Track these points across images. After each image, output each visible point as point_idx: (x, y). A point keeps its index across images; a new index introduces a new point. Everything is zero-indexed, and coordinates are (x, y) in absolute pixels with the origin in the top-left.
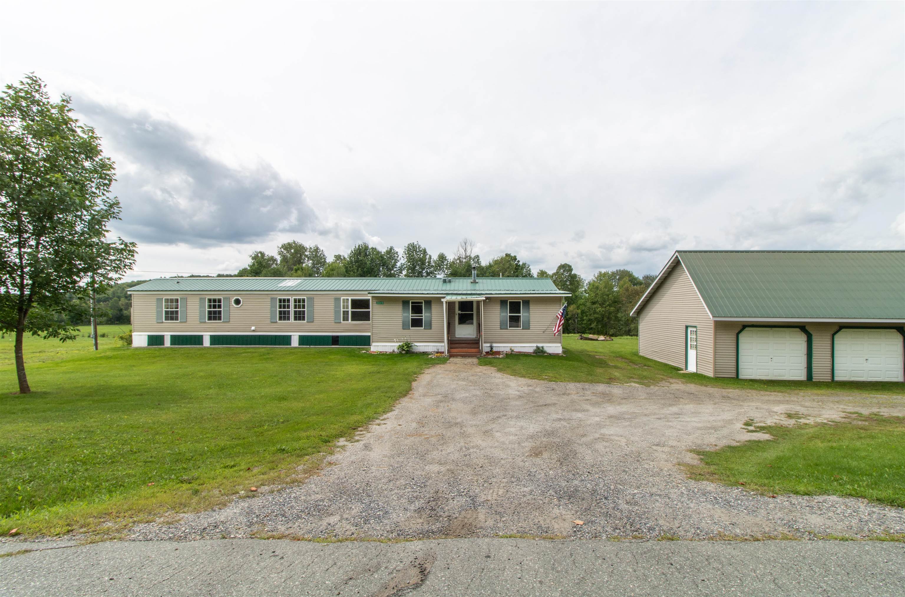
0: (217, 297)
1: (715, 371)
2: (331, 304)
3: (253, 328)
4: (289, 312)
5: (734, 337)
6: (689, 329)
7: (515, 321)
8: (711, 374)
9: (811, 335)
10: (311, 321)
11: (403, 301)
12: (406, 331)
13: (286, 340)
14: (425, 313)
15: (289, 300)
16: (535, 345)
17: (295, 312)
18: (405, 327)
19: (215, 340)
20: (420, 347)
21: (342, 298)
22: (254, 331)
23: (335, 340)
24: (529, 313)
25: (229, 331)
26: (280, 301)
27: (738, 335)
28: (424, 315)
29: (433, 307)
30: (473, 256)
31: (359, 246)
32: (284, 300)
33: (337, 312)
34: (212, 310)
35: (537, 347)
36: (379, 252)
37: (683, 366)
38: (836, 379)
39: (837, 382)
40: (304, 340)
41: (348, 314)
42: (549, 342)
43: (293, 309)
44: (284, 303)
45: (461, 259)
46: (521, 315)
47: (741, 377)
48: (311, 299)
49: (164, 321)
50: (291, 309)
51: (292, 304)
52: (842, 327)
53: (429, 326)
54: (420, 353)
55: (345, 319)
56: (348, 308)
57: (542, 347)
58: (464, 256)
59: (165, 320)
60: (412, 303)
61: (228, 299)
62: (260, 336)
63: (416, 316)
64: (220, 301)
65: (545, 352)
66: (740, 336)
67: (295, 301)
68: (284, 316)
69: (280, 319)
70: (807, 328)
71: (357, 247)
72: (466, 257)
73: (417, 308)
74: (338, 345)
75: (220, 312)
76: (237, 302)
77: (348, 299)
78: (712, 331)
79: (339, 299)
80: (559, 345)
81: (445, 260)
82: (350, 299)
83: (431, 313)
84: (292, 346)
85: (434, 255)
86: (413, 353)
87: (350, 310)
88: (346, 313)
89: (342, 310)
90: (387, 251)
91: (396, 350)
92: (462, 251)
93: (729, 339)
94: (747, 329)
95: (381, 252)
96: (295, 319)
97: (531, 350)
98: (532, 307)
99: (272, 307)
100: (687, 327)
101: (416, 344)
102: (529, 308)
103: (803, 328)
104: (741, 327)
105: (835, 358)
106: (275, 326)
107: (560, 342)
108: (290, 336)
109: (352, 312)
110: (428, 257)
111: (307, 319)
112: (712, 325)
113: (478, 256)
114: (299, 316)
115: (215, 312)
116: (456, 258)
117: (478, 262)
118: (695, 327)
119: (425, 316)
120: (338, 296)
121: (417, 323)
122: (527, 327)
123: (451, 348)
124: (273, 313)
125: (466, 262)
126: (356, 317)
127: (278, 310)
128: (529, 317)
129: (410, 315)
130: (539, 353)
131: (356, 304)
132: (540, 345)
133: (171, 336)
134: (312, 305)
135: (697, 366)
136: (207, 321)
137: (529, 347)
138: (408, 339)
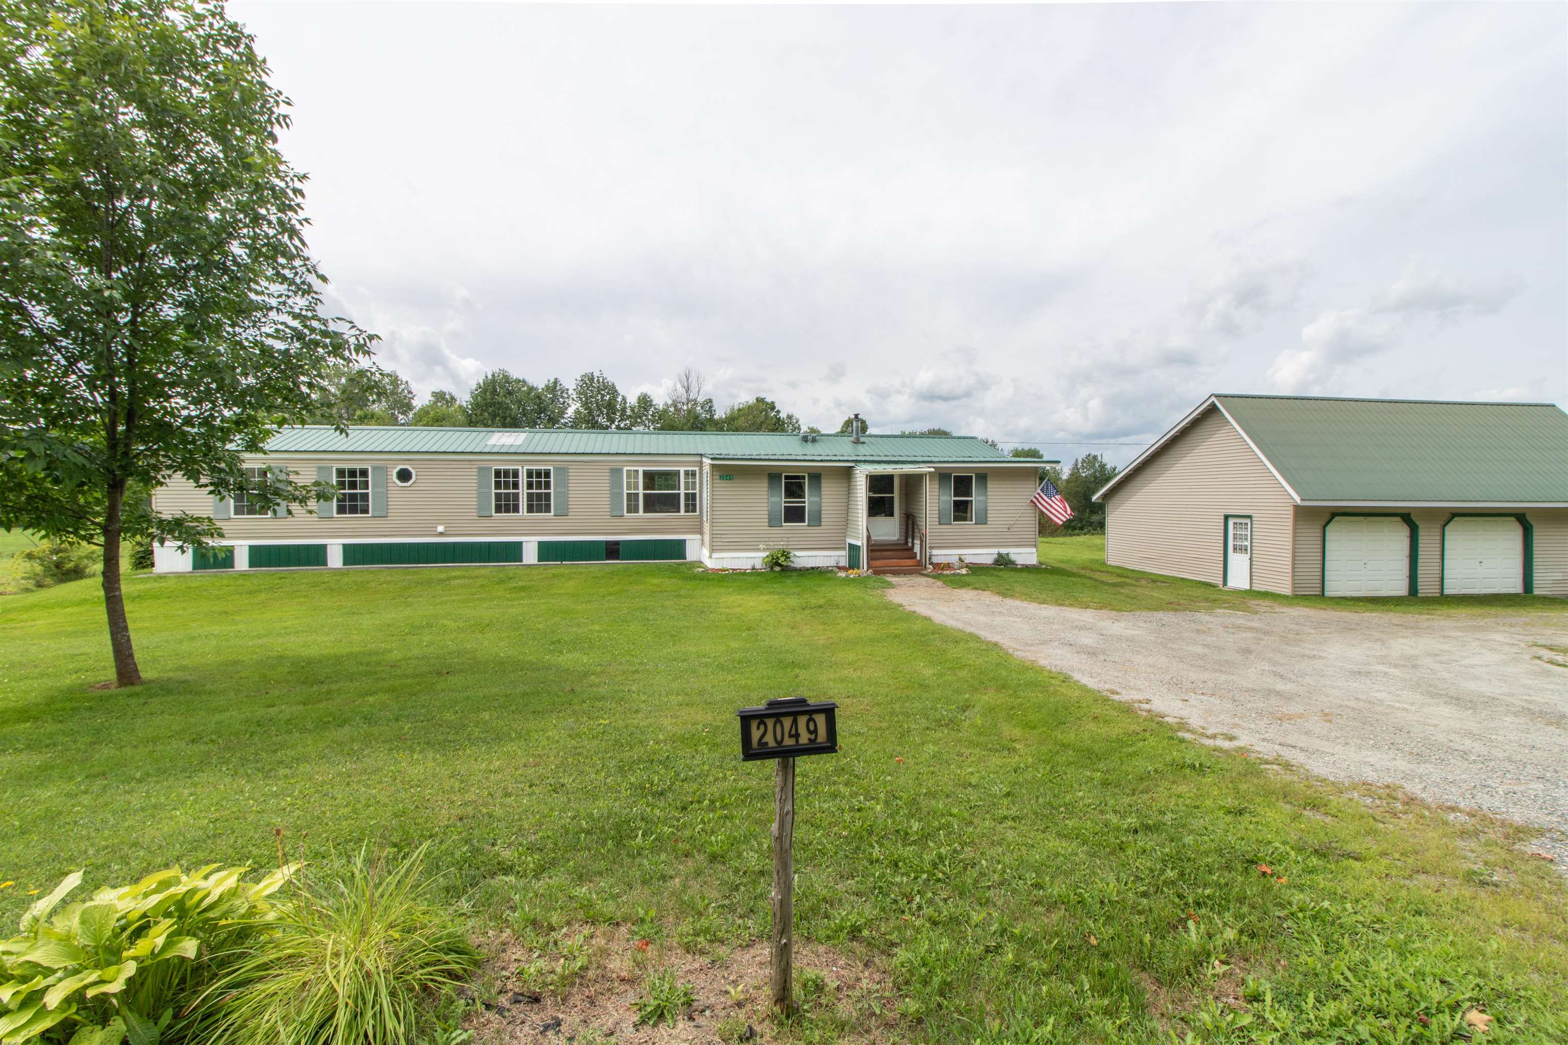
0: (358, 466)
1: (1294, 587)
2: (603, 483)
3: (441, 529)
4: (516, 496)
5: (1318, 532)
6: (1231, 523)
7: (961, 510)
8: (1287, 591)
9: (1417, 527)
10: (563, 513)
11: (769, 475)
12: (775, 530)
13: (512, 552)
14: (810, 496)
15: (516, 474)
16: (995, 551)
17: (530, 496)
18: (773, 522)
19: (354, 555)
20: (804, 558)
21: (625, 469)
22: (441, 534)
23: (612, 550)
24: (986, 495)
25: (385, 536)
26: (498, 473)
27: (1325, 527)
28: (808, 500)
29: (823, 485)
30: (701, 399)
31: (493, 375)
32: (506, 473)
33: (615, 496)
34: (347, 491)
35: (999, 554)
36: (532, 389)
37: (1219, 581)
38: (1446, 592)
39: (1448, 596)
40: (548, 551)
41: (637, 500)
42: (1018, 546)
43: (526, 491)
44: (506, 479)
45: (679, 406)
46: (973, 498)
47: (1327, 594)
48: (562, 471)
49: (232, 516)
50: (520, 491)
51: (523, 480)
52: (1454, 515)
53: (817, 520)
54: (807, 569)
55: (633, 508)
56: (637, 488)
57: (1008, 554)
58: (684, 400)
59: (236, 514)
60: (787, 477)
61: (381, 470)
62: (455, 544)
63: (794, 502)
64: (364, 473)
65: (1013, 563)
66: (1327, 529)
67: (530, 474)
68: (506, 505)
69: (498, 509)
70: (1413, 517)
71: (490, 377)
72: (688, 401)
73: (794, 487)
74: (618, 558)
75: (365, 497)
76: (404, 475)
77: (637, 471)
78: (1289, 522)
79: (621, 470)
80: (1034, 550)
81: (651, 405)
82: (641, 470)
83: (820, 495)
84: (525, 562)
85: (630, 395)
86: (795, 570)
87: (641, 491)
88: (633, 498)
89: (625, 491)
90: (547, 387)
91: (758, 566)
92: (681, 391)
93: (1312, 534)
94: (1337, 518)
95: (536, 389)
96: (530, 509)
97: (989, 560)
98: (991, 485)
99: (480, 485)
100: (1226, 518)
101: (798, 553)
102: (986, 488)
103: (1406, 517)
104: (1328, 516)
105: (1446, 562)
106: (486, 523)
107: (1035, 546)
108: (521, 543)
109: (645, 495)
110: (619, 399)
111: (555, 510)
112: (1290, 513)
113: (711, 401)
114: (539, 503)
115: (353, 497)
116: (670, 402)
117: (710, 410)
118: (1250, 517)
119: (810, 503)
120: (616, 466)
121: (794, 515)
122: (983, 520)
123: (873, 559)
124: (482, 497)
125: (689, 411)
126: (652, 504)
127: (494, 491)
128: (986, 502)
129: (782, 501)
130: (1003, 562)
131: (651, 478)
132: (1003, 551)
133: (251, 547)
134: (564, 482)
135: (1251, 579)
136: (335, 515)
137: (985, 555)
138: (781, 545)
